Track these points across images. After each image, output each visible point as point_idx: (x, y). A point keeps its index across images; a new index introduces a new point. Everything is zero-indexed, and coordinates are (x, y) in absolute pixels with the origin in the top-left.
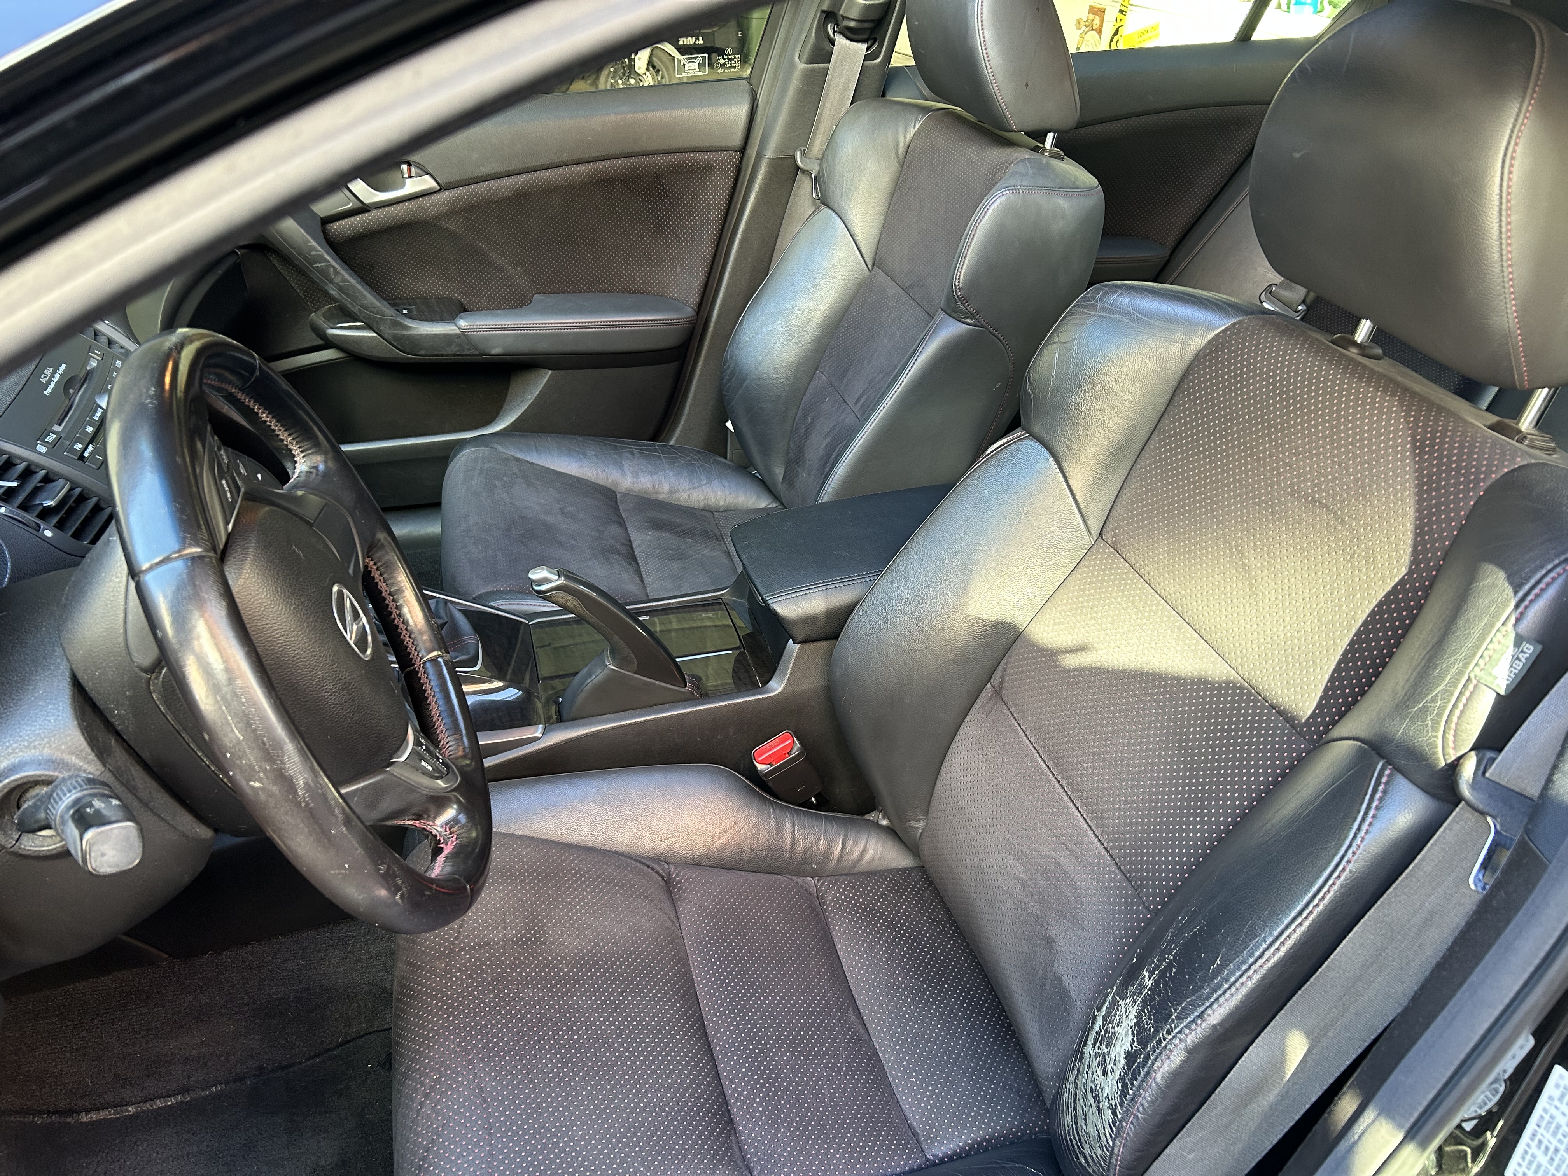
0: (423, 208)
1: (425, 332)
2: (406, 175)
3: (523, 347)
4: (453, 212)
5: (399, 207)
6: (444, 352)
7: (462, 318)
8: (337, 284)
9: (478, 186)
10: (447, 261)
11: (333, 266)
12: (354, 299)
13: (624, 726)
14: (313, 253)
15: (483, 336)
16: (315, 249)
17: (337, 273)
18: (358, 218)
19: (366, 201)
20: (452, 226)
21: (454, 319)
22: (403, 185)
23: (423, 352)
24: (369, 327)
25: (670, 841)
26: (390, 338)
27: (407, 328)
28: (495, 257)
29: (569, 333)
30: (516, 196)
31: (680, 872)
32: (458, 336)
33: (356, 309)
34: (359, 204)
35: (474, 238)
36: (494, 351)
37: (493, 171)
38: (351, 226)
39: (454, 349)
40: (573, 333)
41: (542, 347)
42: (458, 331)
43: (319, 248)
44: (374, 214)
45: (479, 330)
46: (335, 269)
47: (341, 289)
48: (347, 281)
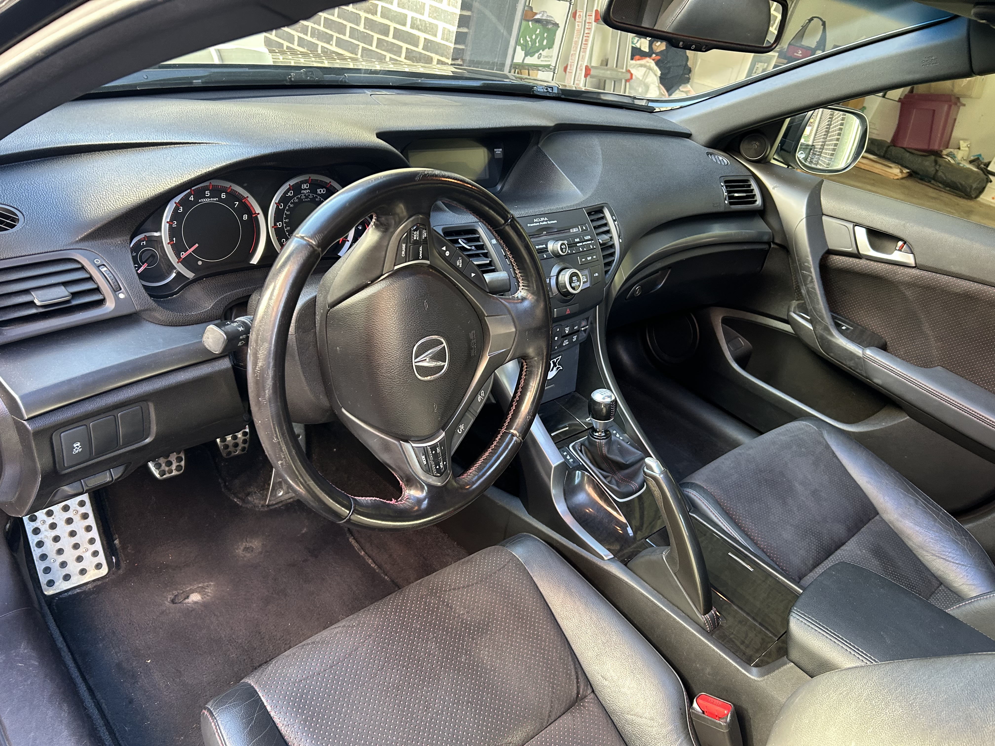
0: (895, 273)
1: (840, 344)
2: (897, 248)
3: (897, 389)
4: (913, 284)
5: (880, 265)
6: (844, 362)
7: (870, 349)
8: (808, 288)
9: (942, 276)
10: (894, 314)
11: (812, 277)
12: (812, 301)
13: (649, 599)
14: (806, 264)
15: (875, 367)
16: (808, 262)
17: (812, 281)
18: (851, 259)
19: (861, 252)
20: (908, 293)
21: (865, 347)
22: (891, 253)
23: (832, 354)
24: (810, 321)
25: (606, 683)
26: (818, 335)
27: (832, 335)
28: (926, 328)
29: (936, 400)
30: (966, 296)
31: (591, 703)
32: (859, 358)
33: (810, 307)
34: (856, 252)
35: (918, 308)
36: (877, 381)
37: (960, 272)
38: (843, 262)
39: (851, 364)
40: (939, 402)
41: (910, 397)
42: (861, 355)
43: (811, 263)
44: (863, 262)
45: (875, 362)
46: (812, 279)
47: (808, 292)
48: (814, 289)
